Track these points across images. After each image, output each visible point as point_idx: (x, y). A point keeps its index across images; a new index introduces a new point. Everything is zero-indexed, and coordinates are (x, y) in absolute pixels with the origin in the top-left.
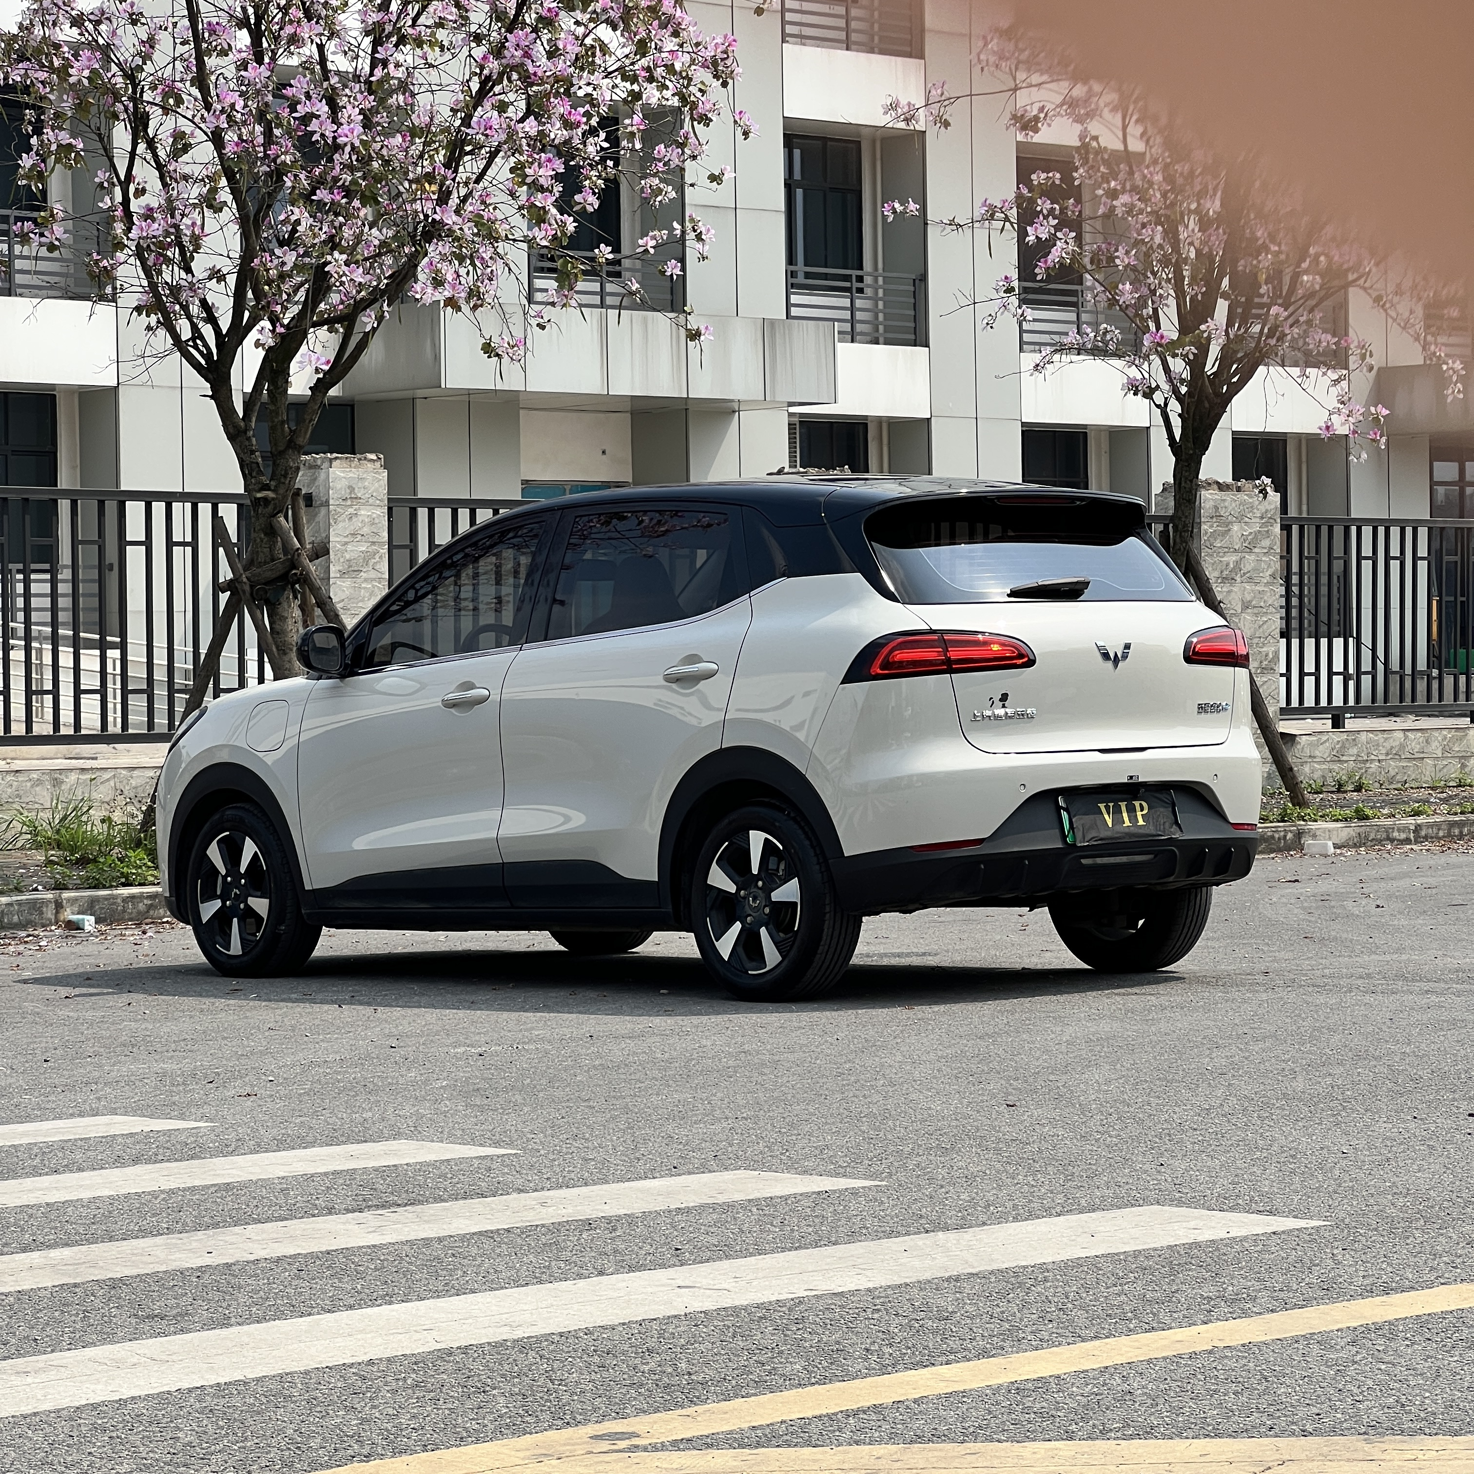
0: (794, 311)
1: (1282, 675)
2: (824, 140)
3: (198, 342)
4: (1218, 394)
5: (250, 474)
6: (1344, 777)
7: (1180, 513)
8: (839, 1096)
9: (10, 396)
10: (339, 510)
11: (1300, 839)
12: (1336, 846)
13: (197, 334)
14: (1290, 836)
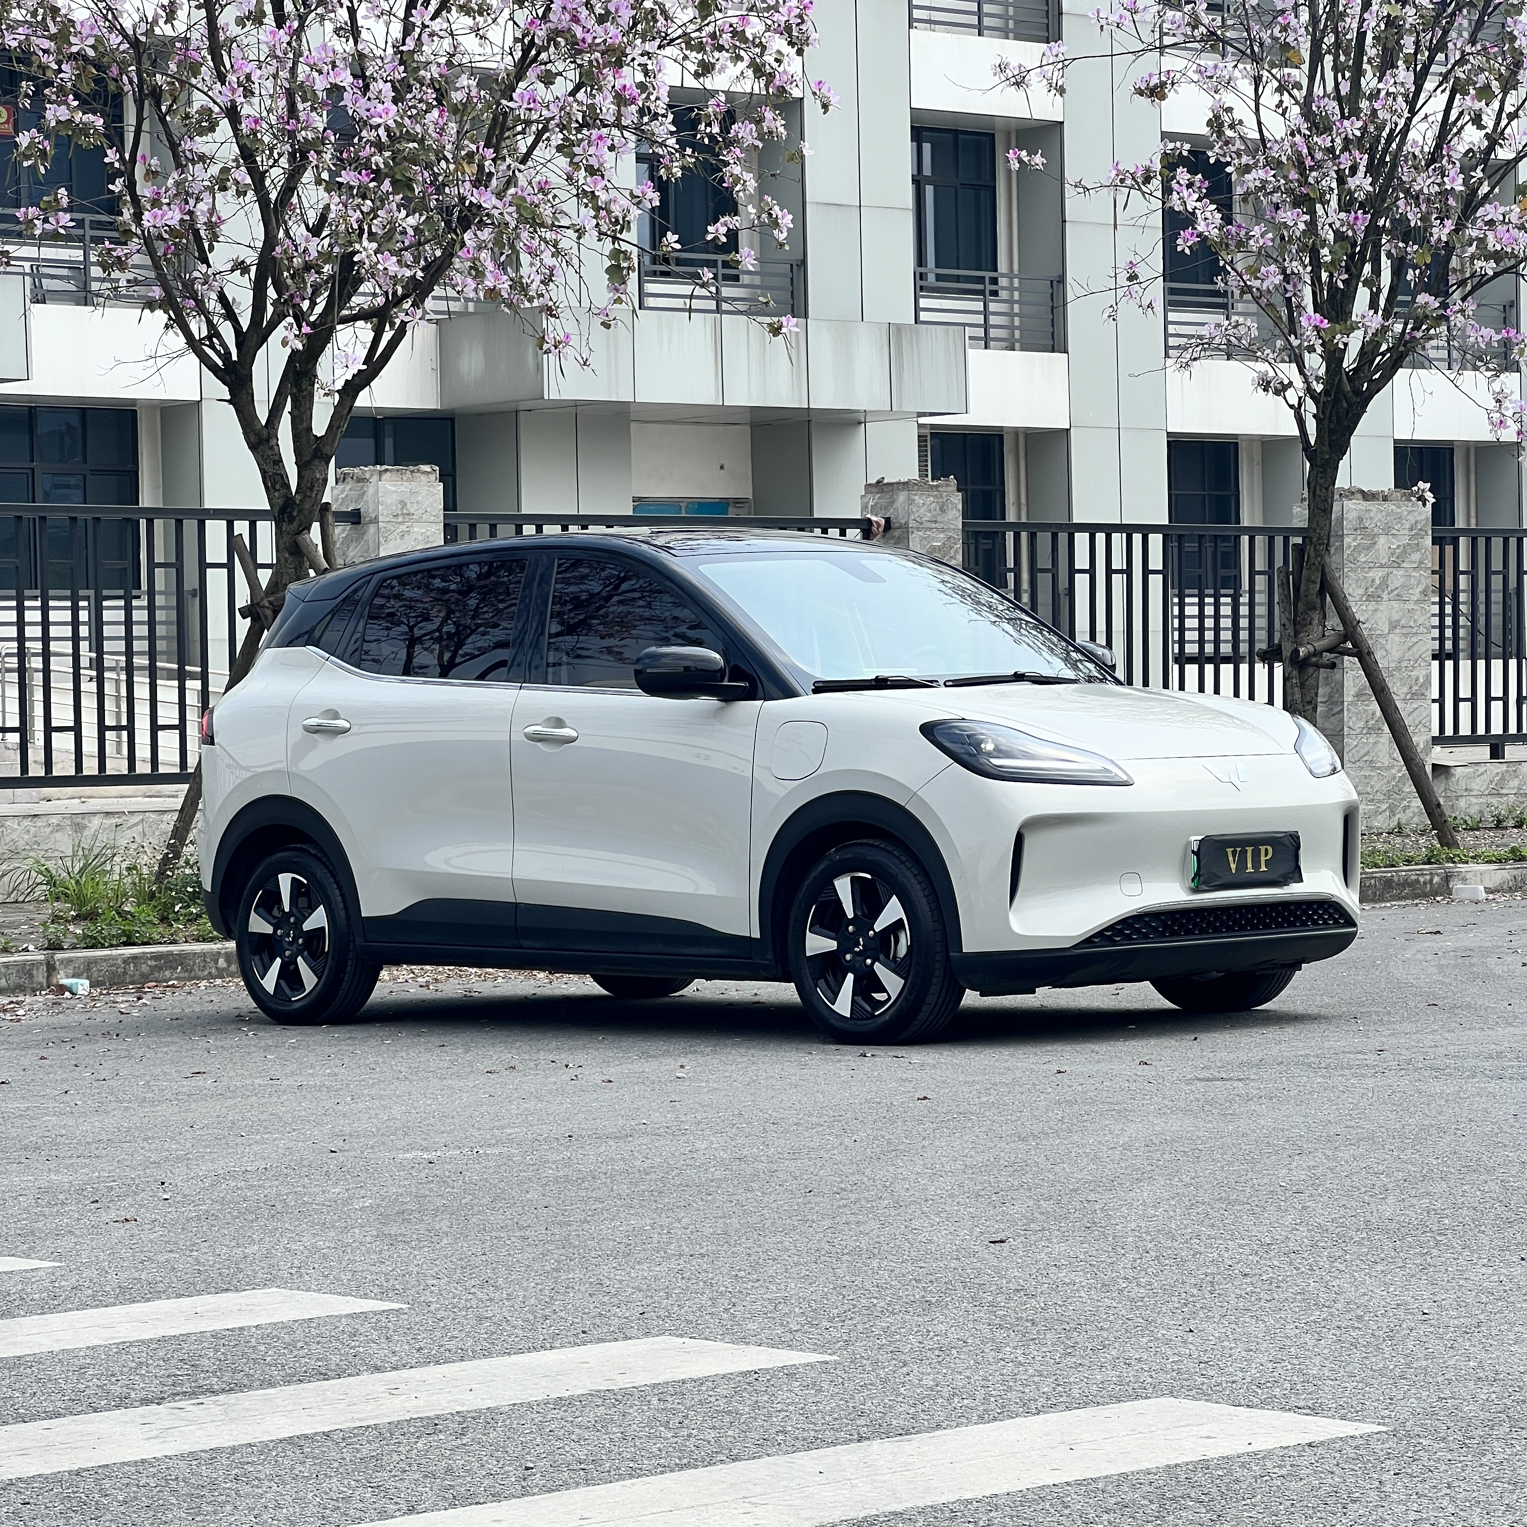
0: (924, 316)
1: (1434, 701)
2: (956, 132)
3: (215, 340)
4: (1357, 392)
5: (273, 487)
6: (1503, 812)
7: (1314, 525)
8: (827, 1223)
9: (89, 413)
10: (389, 527)
11: (1447, 882)
12: (1488, 891)
13: (213, 332)
14: (1436, 879)
